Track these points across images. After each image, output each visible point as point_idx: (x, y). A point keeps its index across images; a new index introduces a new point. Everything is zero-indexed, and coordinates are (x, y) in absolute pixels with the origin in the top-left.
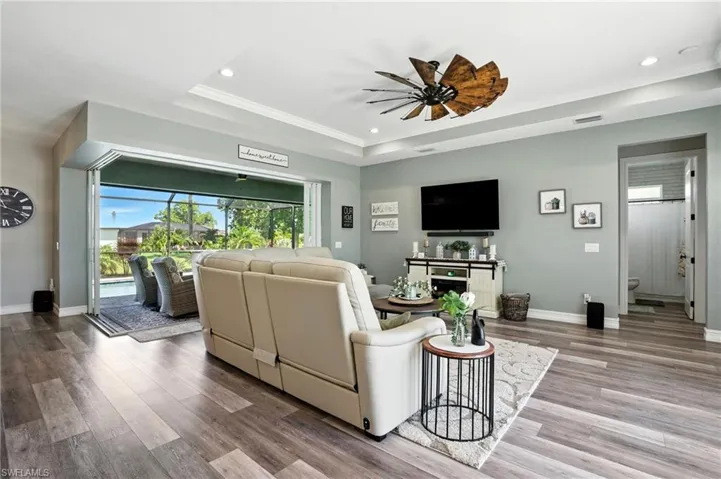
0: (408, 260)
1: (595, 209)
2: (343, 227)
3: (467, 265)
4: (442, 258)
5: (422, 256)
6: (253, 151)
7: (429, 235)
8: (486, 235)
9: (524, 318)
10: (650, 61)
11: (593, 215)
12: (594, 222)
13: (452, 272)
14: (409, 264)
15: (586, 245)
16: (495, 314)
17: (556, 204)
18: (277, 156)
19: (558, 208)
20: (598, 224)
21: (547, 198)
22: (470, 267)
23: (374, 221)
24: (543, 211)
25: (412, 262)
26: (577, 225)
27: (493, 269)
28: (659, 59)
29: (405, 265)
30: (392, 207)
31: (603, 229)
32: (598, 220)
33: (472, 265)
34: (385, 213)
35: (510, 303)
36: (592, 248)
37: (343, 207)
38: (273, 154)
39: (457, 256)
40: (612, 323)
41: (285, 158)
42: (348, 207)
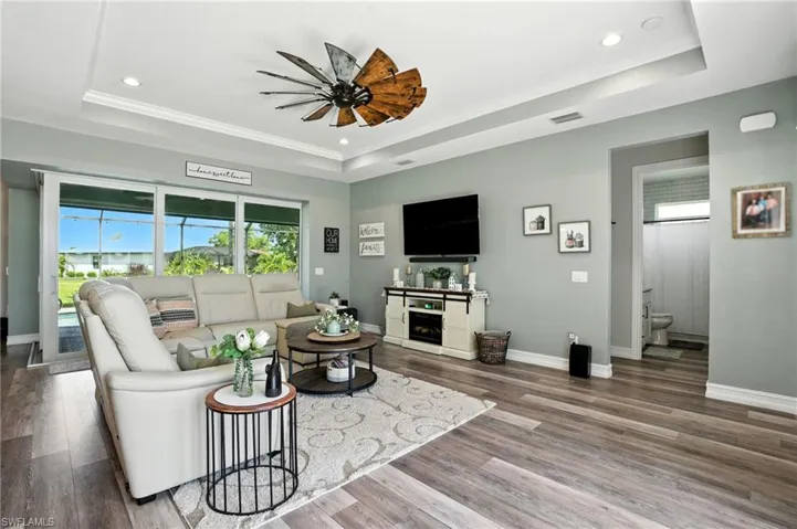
0: (387, 289)
1: (582, 229)
2: (326, 251)
3: (441, 296)
4: (422, 288)
5: (400, 284)
6: (203, 168)
7: (411, 260)
8: (465, 261)
9: (503, 361)
10: (612, 40)
11: (580, 236)
12: (581, 244)
13: (431, 304)
14: (388, 294)
15: (574, 273)
16: (469, 355)
17: (541, 223)
18: (237, 173)
19: (543, 228)
20: (586, 248)
21: (532, 215)
22: (445, 299)
23: (361, 244)
24: (528, 232)
25: (391, 292)
26: (563, 249)
27: (468, 301)
28: (622, 37)
29: (384, 295)
30: (379, 228)
31: (592, 255)
32: (586, 243)
33: (448, 296)
34: (371, 236)
35: (484, 342)
36: (580, 277)
37: (326, 229)
38: (231, 171)
39: (438, 285)
40: (601, 370)
41: (249, 175)
42: (332, 229)
